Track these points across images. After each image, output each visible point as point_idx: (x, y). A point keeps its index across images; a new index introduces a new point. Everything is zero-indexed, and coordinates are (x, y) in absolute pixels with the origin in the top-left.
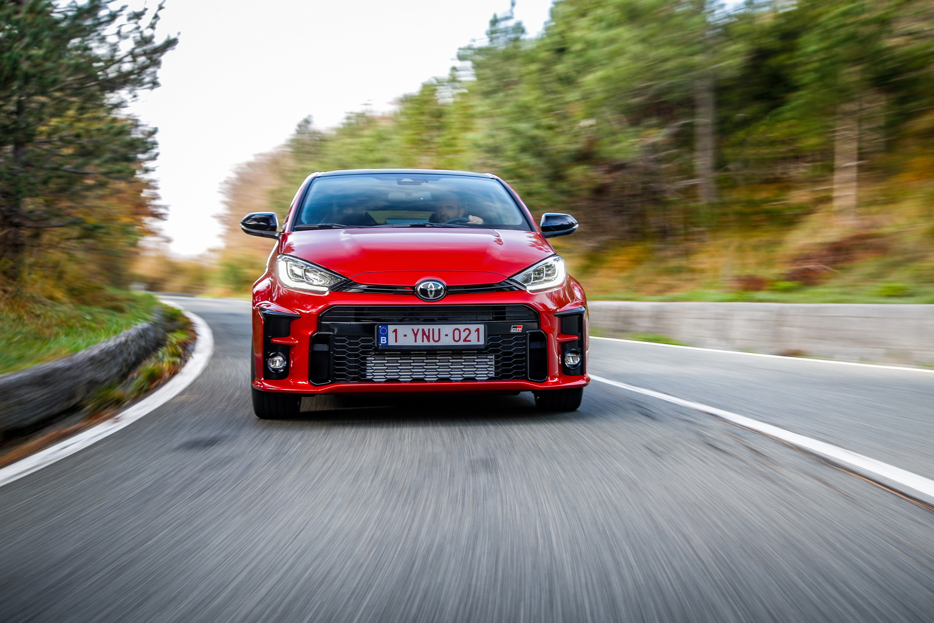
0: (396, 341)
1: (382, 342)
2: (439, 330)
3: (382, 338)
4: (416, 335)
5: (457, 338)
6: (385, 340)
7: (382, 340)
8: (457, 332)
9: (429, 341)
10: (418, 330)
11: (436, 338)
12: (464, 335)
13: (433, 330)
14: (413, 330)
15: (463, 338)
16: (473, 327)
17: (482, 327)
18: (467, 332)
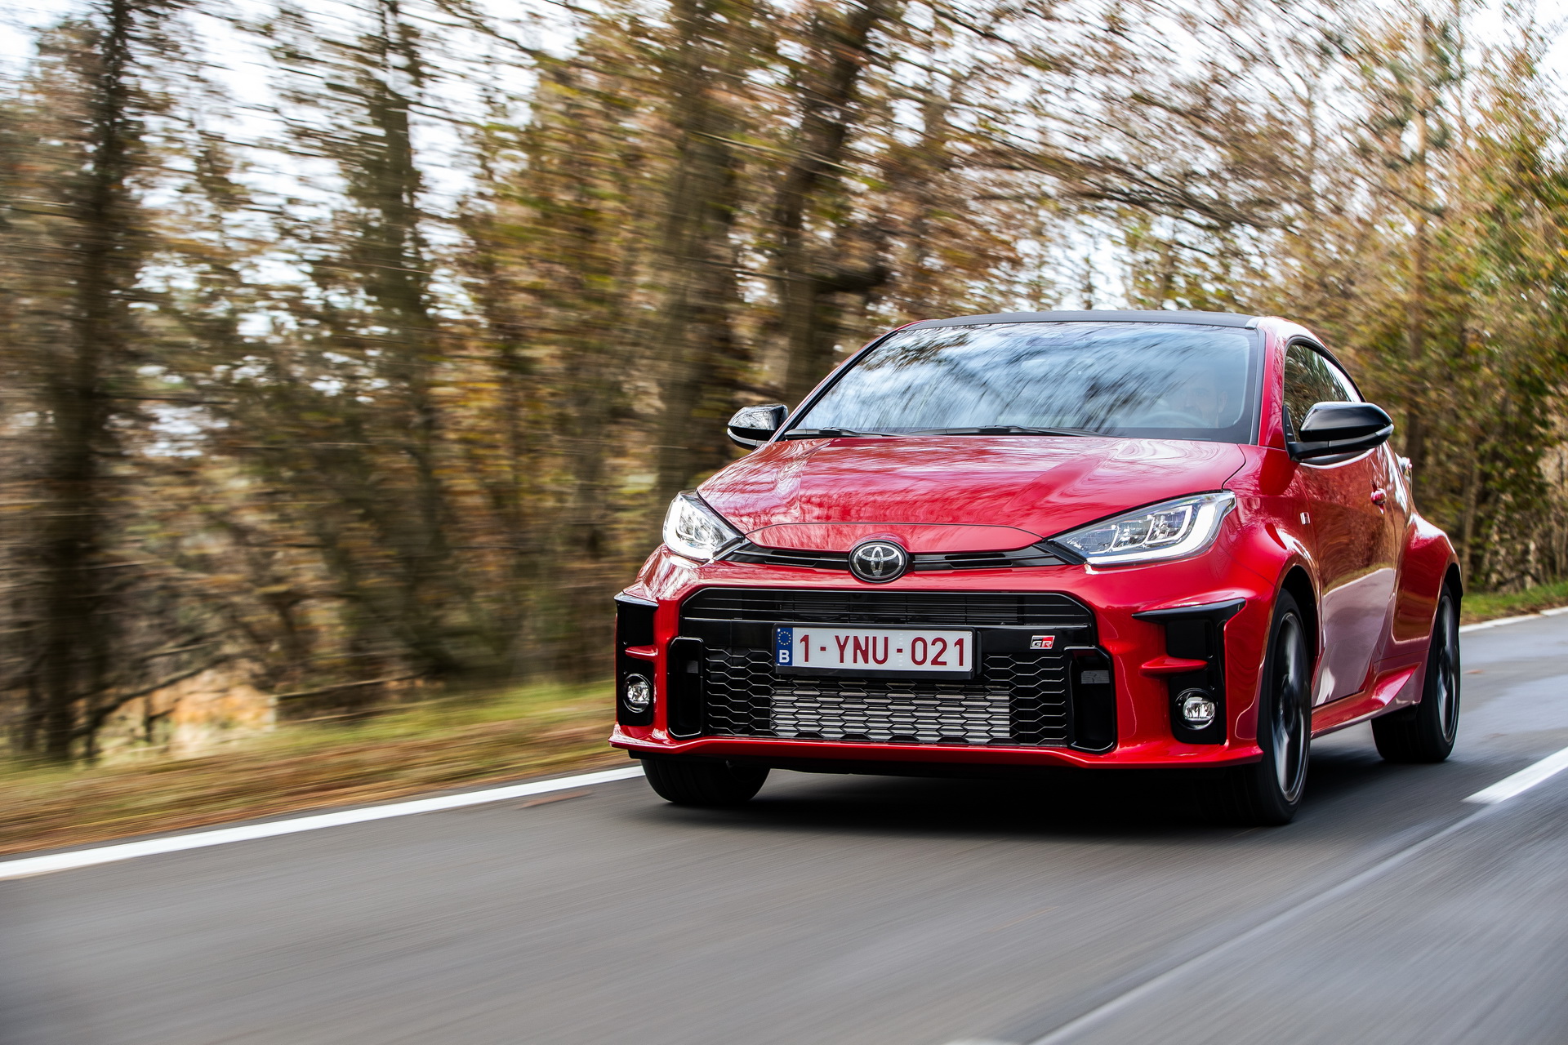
0: (807, 660)
1: (781, 661)
2: (886, 639)
3: (781, 651)
4: (842, 648)
5: (919, 657)
6: (787, 656)
7: (781, 656)
8: (919, 646)
9: (866, 661)
10: (847, 638)
11: (880, 656)
12: (933, 651)
13: (875, 638)
14: (837, 637)
15: (931, 656)
16: (951, 637)
17: (967, 637)
18: (939, 645)
